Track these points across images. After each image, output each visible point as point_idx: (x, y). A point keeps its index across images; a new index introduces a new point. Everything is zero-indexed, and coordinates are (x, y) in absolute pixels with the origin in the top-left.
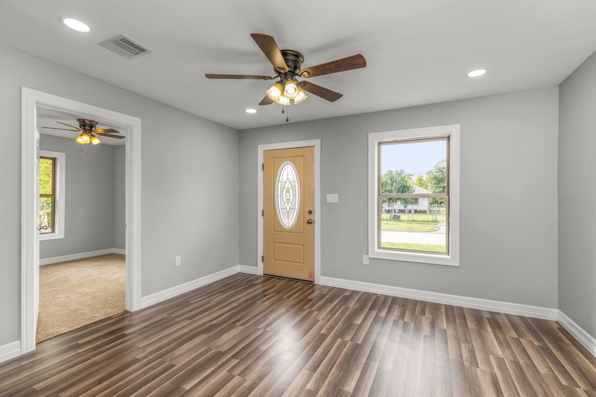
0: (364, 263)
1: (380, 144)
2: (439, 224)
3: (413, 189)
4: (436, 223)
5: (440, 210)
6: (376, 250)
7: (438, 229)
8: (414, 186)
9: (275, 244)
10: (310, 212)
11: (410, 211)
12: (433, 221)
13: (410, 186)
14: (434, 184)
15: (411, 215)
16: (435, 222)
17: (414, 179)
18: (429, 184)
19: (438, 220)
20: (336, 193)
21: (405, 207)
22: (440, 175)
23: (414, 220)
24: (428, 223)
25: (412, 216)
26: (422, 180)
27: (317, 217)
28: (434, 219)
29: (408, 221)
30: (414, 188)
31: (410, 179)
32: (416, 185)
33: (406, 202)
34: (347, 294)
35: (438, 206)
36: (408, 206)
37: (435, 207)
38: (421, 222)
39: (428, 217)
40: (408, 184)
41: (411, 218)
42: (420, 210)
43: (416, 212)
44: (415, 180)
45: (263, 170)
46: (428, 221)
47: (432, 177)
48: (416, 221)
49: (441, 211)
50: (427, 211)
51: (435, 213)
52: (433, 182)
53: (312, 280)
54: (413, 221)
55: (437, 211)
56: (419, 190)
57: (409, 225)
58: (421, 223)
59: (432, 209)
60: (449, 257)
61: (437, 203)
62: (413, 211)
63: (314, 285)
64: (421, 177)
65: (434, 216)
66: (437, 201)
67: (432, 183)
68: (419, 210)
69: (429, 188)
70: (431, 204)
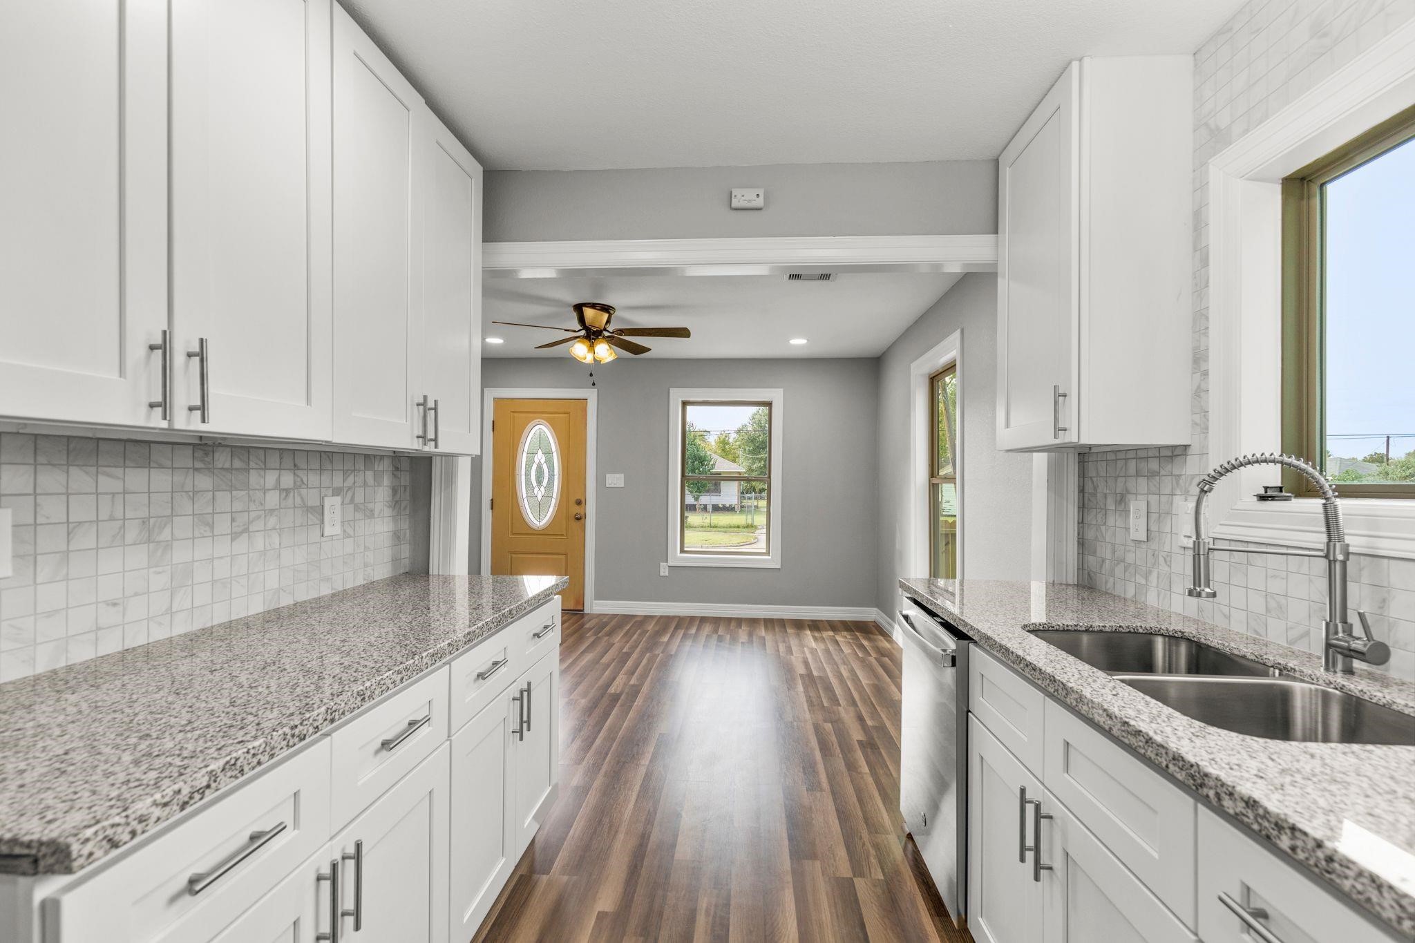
0: (662, 574)
1: (685, 404)
2: (757, 531)
3: (711, 463)
4: (752, 530)
5: (759, 506)
6: (679, 554)
7: (756, 541)
8: (714, 456)
9: (514, 556)
10: (579, 503)
11: (705, 508)
12: (747, 527)
13: (705, 456)
14: (750, 452)
15: (707, 515)
16: (751, 527)
17: (712, 440)
18: (740, 453)
19: (755, 524)
20: (622, 473)
21: (697, 499)
22: (760, 436)
23: (713, 525)
24: (740, 529)
25: (708, 517)
26: (728, 443)
27: (591, 509)
28: (749, 522)
29: (702, 527)
30: (713, 460)
31: (704, 440)
32: (715, 453)
33: (698, 488)
34: (638, 619)
35: (756, 498)
36: (701, 497)
37: (749, 498)
38: (727, 528)
39: (738, 519)
40: (702, 454)
41: (707, 521)
42: (723, 505)
43: (716, 509)
44: (713, 443)
45: (493, 431)
46: (738, 527)
47: (746, 438)
48: (716, 527)
49: (761, 507)
50: (736, 507)
51: (750, 512)
52: (747, 448)
53: (580, 608)
54: (711, 527)
55: (755, 506)
56: (723, 466)
57: (704, 534)
58: (725, 529)
59: (745, 503)
60: (770, 557)
61: (754, 490)
62: (710, 508)
63: (583, 616)
64: (726, 436)
65: (749, 517)
66: (754, 488)
67: (745, 450)
68: (720, 506)
69: (741, 460)
70: (743, 493)
